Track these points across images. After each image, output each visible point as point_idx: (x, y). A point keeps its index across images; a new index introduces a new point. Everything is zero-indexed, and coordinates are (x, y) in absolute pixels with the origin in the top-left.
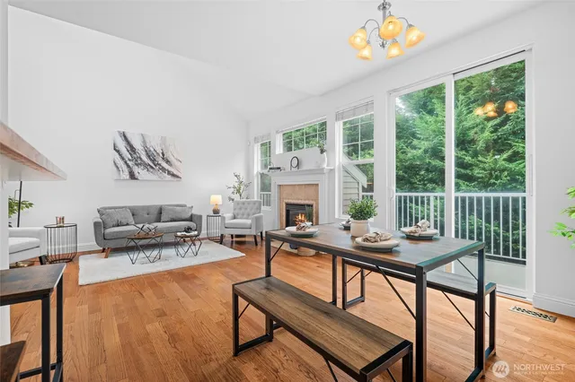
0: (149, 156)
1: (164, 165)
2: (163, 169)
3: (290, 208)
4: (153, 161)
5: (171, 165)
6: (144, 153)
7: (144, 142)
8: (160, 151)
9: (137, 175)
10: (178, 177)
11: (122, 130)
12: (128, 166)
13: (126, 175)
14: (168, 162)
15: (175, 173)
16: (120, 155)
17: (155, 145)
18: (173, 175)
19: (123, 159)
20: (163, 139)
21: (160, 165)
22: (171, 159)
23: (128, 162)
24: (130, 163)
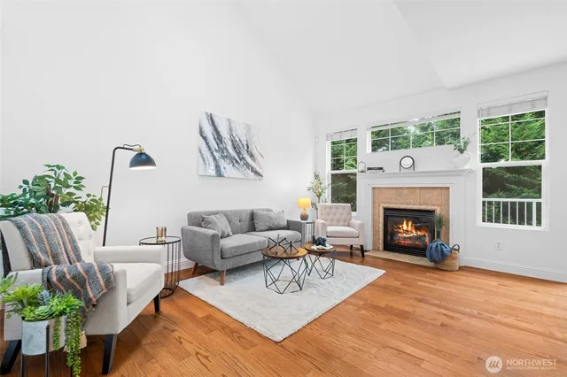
0: (235, 148)
1: (249, 159)
2: (247, 165)
3: (388, 213)
4: (239, 153)
5: (254, 160)
6: (230, 143)
7: (231, 130)
8: (245, 143)
9: (223, 170)
10: (260, 175)
11: (209, 112)
12: (215, 159)
13: (211, 170)
14: (252, 156)
15: (259, 170)
16: (207, 144)
17: (240, 134)
18: (256, 173)
19: (210, 149)
20: (248, 128)
21: (244, 158)
22: (255, 152)
23: (215, 153)
24: (217, 155)
